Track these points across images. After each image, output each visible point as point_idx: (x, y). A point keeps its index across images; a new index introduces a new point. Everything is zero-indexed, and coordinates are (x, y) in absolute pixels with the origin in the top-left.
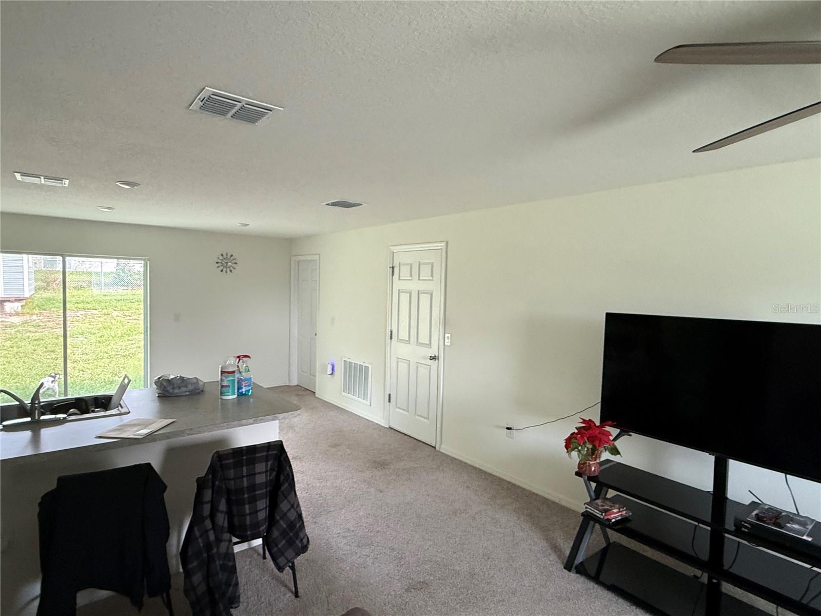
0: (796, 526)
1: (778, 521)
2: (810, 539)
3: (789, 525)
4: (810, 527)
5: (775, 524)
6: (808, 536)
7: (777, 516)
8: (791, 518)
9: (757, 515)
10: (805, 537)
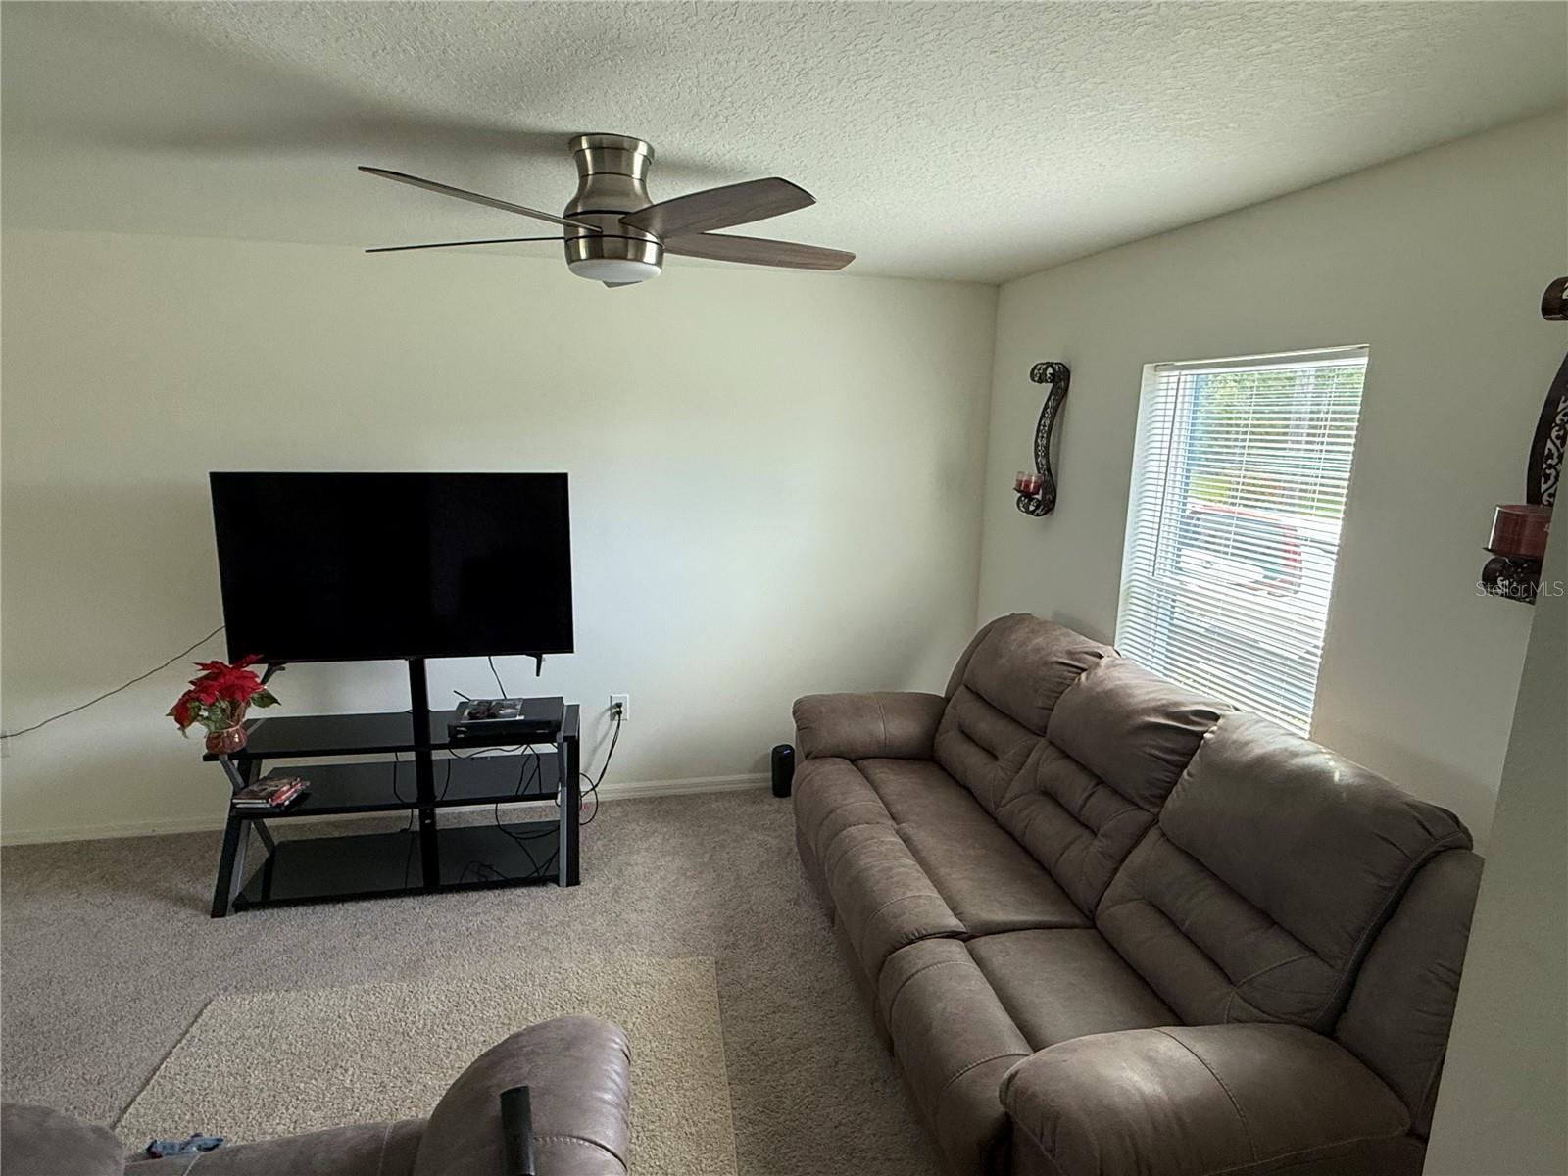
0: (508, 711)
1: (491, 711)
2: (523, 718)
3: (501, 712)
4: (519, 707)
5: (489, 717)
6: (520, 715)
7: (488, 708)
8: (500, 704)
9: (470, 714)
10: (518, 718)
